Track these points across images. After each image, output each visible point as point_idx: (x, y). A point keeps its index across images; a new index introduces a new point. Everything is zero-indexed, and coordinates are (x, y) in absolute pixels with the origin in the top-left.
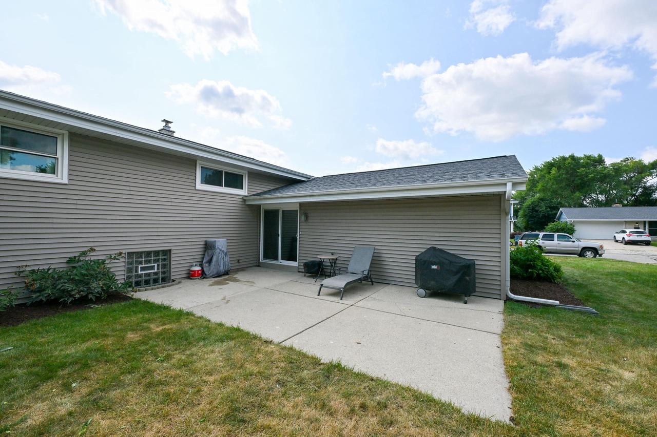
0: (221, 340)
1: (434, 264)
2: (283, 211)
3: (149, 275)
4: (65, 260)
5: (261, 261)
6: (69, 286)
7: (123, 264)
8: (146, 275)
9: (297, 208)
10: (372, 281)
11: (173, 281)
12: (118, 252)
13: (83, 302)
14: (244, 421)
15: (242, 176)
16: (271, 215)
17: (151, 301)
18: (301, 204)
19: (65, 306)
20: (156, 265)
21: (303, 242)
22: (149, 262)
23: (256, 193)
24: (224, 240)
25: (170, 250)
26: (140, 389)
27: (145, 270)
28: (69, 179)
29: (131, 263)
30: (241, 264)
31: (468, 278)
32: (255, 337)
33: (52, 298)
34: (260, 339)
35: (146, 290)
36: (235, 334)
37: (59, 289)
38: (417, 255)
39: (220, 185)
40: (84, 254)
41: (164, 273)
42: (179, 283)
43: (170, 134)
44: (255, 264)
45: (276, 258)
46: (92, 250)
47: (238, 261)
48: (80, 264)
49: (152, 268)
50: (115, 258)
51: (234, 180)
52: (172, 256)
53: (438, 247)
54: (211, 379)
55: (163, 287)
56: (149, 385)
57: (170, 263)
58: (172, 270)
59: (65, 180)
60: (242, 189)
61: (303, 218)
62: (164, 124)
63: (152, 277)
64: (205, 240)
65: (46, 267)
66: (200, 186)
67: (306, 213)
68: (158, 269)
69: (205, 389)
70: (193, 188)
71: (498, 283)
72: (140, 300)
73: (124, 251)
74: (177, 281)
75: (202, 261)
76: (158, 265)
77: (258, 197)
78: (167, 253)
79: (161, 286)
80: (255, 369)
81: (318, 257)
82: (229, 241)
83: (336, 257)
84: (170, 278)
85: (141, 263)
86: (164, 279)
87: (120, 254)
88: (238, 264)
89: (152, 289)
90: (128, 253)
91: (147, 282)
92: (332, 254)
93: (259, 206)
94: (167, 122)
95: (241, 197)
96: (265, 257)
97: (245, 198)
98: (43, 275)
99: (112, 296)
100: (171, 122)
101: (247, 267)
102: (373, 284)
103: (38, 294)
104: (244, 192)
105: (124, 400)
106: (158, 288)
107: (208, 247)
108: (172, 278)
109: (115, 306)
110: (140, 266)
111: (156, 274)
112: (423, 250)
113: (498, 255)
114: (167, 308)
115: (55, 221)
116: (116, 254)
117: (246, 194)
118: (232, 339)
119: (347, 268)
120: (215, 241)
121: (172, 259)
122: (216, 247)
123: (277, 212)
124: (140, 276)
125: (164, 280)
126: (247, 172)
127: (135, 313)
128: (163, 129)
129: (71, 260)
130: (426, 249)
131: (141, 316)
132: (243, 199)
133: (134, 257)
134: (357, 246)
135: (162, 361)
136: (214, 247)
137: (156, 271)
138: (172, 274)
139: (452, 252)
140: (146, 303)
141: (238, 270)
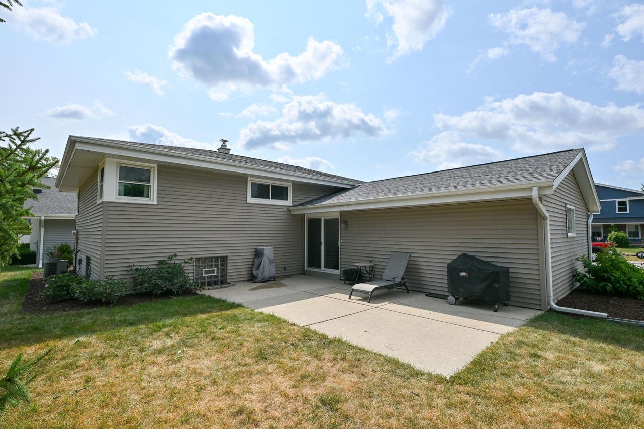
0: (260, 321)
1: (463, 271)
2: (326, 220)
3: (211, 277)
4: (156, 263)
5: (305, 269)
6: (159, 282)
7: (192, 267)
8: (208, 277)
9: (337, 216)
10: (407, 289)
11: (229, 283)
12: (190, 257)
13: (168, 294)
14: (266, 359)
15: (287, 187)
16: (314, 224)
17: (213, 296)
18: (341, 213)
19: (156, 296)
20: (216, 269)
21: (344, 251)
22: (211, 266)
23: (300, 203)
24: (271, 248)
25: (227, 257)
26: (208, 340)
27: (207, 273)
28: (158, 201)
29: (198, 266)
30: (286, 271)
31: (497, 285)
32: (285, 321)
33: (149, 290)
34: (288, 323)
35: (209, 289)
36: (270, 318)
37: (153, 283)
38: (449, 262)
39: (268, 198)
40: (170, 258)
41: (222, 276)
42: (234, 285)
43: (227, 152)
44: (301, 272)
45: (320, 266)
46: (176, 255)
47: (285, 268)
48: (167, 265)
49: (213, 271)
50: (187, 262)
51: (280, 192)
52: (229, 261)
53: (469, 254)
54: (250, 340)
55: (221, 288)
56: (213, 339)
57: (227, 268)
58: (229, 274)
59: (155, 202)
60: (287, 200)
61: (343, 226)
62: (222, 143)
63: (213, 279)
64: (254, 248)
65: (145, 267)
66: (250, 200)
67: (345, 222)
68: (217, 273)
69: (245, 344)
70: (245, 202)
71: (538, 292)
72: (205, 295)
73: (193, 257)
74: (232, 284)
75: (252, 267)
76: (218, 269)
77: (301, 207)
78: (224, 259)
79: (219, 286)
80: (279, 337)
81: (355, 264)
82: (275, 250)
83: (373, 264)
84: (227, 280)
85: (205, 267)
86: (222, 281)
87: (191, 258)
88: (283, 271)
89: (213, 289)
90: (196, 258)
91: (209, 284)
92: (371, 262)
93: (304, 215)
94: (225, 141)
95: (286, 208)
96: (310, 265)
97: (290, 208)
98: (144, 272)
99: (186, 291)
100: (227, 141)
101: (293, 275)
102: (408, 292)
103: (140, 286)
104: (289, 203)
105: (200, 344)
106: (218, 288)
107: (258, 254)
108: (229, 281)
109: (188, 298)
110: (204, 270)
111: (216, 277)
112: (455, 257)
113: (536, 262)
114: (224, 301)
115: (149, 233)
116: (188, 259)
117: (291, 205)
118: (267, 321)
119: (382, 275)
120: (263, 249)
121: (229, 265)
122: (264, 254)
123: (319, 220)
124: (205, 278)
125: (222, 283)
126: (291, 184)
127: (202, 303)
128: (222, 148)
129: (161, 262)
130: (457, 256)
131: (206, 305)
132: (288, 209)
133: (201, 261)
134: (393, 253)
135: (220, 329)
136: (262, 254)
137: (216, 274)
138: (229, 277)
139: (485, 259)
140: (209, 297)
141: (284, 277)
